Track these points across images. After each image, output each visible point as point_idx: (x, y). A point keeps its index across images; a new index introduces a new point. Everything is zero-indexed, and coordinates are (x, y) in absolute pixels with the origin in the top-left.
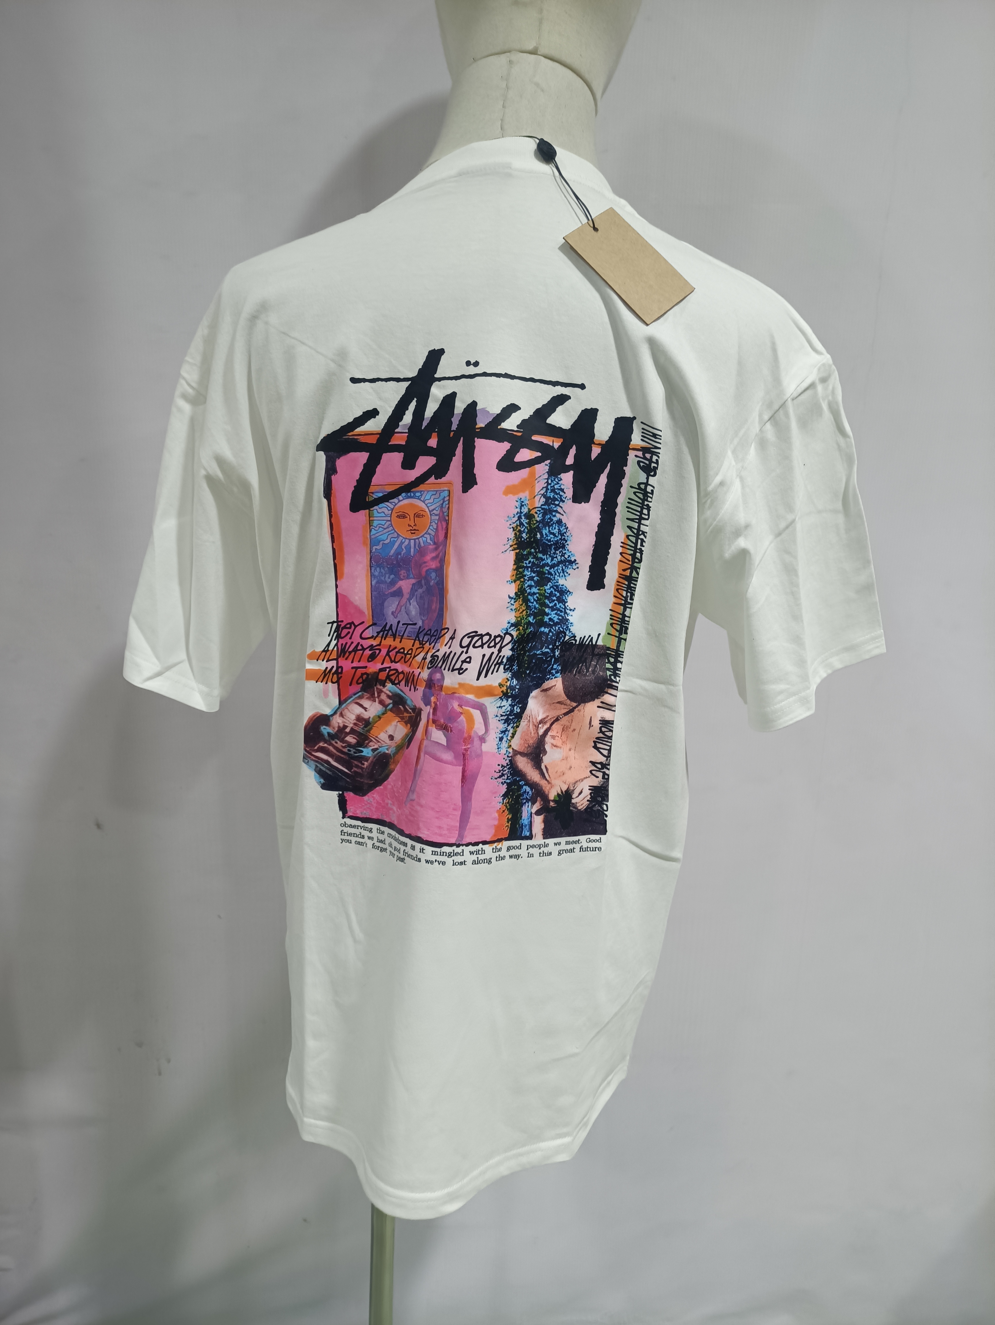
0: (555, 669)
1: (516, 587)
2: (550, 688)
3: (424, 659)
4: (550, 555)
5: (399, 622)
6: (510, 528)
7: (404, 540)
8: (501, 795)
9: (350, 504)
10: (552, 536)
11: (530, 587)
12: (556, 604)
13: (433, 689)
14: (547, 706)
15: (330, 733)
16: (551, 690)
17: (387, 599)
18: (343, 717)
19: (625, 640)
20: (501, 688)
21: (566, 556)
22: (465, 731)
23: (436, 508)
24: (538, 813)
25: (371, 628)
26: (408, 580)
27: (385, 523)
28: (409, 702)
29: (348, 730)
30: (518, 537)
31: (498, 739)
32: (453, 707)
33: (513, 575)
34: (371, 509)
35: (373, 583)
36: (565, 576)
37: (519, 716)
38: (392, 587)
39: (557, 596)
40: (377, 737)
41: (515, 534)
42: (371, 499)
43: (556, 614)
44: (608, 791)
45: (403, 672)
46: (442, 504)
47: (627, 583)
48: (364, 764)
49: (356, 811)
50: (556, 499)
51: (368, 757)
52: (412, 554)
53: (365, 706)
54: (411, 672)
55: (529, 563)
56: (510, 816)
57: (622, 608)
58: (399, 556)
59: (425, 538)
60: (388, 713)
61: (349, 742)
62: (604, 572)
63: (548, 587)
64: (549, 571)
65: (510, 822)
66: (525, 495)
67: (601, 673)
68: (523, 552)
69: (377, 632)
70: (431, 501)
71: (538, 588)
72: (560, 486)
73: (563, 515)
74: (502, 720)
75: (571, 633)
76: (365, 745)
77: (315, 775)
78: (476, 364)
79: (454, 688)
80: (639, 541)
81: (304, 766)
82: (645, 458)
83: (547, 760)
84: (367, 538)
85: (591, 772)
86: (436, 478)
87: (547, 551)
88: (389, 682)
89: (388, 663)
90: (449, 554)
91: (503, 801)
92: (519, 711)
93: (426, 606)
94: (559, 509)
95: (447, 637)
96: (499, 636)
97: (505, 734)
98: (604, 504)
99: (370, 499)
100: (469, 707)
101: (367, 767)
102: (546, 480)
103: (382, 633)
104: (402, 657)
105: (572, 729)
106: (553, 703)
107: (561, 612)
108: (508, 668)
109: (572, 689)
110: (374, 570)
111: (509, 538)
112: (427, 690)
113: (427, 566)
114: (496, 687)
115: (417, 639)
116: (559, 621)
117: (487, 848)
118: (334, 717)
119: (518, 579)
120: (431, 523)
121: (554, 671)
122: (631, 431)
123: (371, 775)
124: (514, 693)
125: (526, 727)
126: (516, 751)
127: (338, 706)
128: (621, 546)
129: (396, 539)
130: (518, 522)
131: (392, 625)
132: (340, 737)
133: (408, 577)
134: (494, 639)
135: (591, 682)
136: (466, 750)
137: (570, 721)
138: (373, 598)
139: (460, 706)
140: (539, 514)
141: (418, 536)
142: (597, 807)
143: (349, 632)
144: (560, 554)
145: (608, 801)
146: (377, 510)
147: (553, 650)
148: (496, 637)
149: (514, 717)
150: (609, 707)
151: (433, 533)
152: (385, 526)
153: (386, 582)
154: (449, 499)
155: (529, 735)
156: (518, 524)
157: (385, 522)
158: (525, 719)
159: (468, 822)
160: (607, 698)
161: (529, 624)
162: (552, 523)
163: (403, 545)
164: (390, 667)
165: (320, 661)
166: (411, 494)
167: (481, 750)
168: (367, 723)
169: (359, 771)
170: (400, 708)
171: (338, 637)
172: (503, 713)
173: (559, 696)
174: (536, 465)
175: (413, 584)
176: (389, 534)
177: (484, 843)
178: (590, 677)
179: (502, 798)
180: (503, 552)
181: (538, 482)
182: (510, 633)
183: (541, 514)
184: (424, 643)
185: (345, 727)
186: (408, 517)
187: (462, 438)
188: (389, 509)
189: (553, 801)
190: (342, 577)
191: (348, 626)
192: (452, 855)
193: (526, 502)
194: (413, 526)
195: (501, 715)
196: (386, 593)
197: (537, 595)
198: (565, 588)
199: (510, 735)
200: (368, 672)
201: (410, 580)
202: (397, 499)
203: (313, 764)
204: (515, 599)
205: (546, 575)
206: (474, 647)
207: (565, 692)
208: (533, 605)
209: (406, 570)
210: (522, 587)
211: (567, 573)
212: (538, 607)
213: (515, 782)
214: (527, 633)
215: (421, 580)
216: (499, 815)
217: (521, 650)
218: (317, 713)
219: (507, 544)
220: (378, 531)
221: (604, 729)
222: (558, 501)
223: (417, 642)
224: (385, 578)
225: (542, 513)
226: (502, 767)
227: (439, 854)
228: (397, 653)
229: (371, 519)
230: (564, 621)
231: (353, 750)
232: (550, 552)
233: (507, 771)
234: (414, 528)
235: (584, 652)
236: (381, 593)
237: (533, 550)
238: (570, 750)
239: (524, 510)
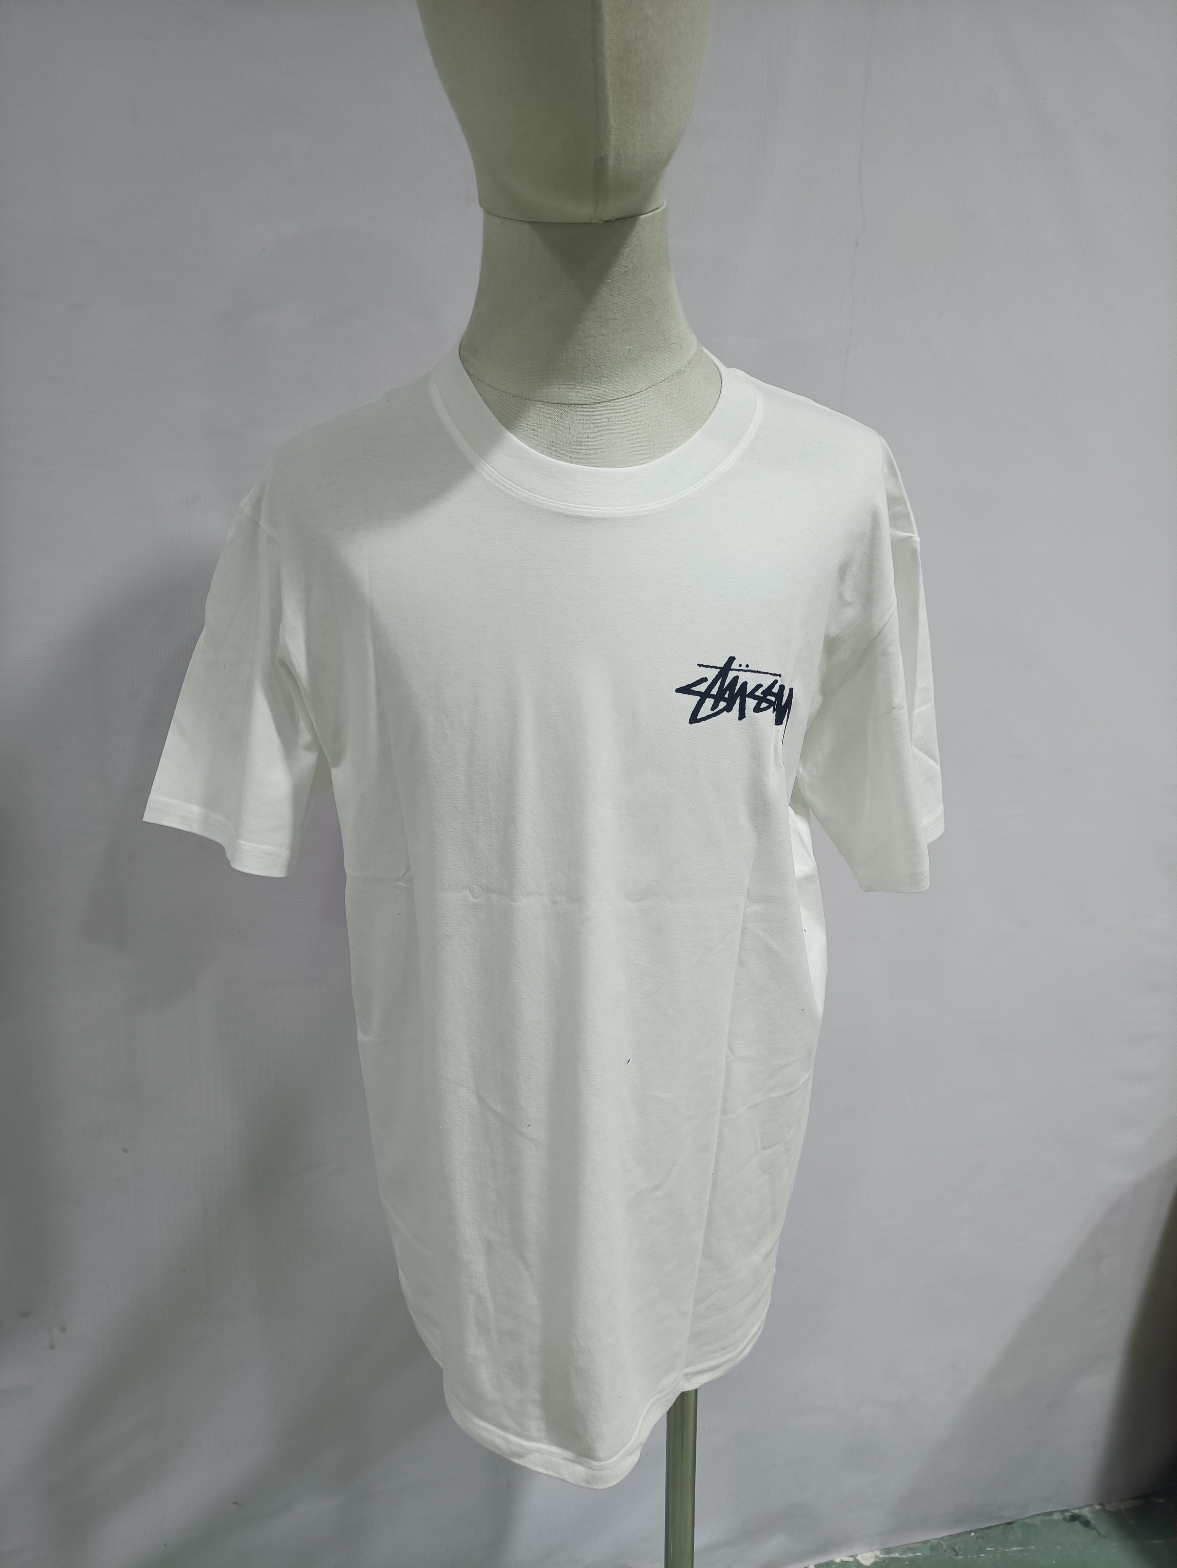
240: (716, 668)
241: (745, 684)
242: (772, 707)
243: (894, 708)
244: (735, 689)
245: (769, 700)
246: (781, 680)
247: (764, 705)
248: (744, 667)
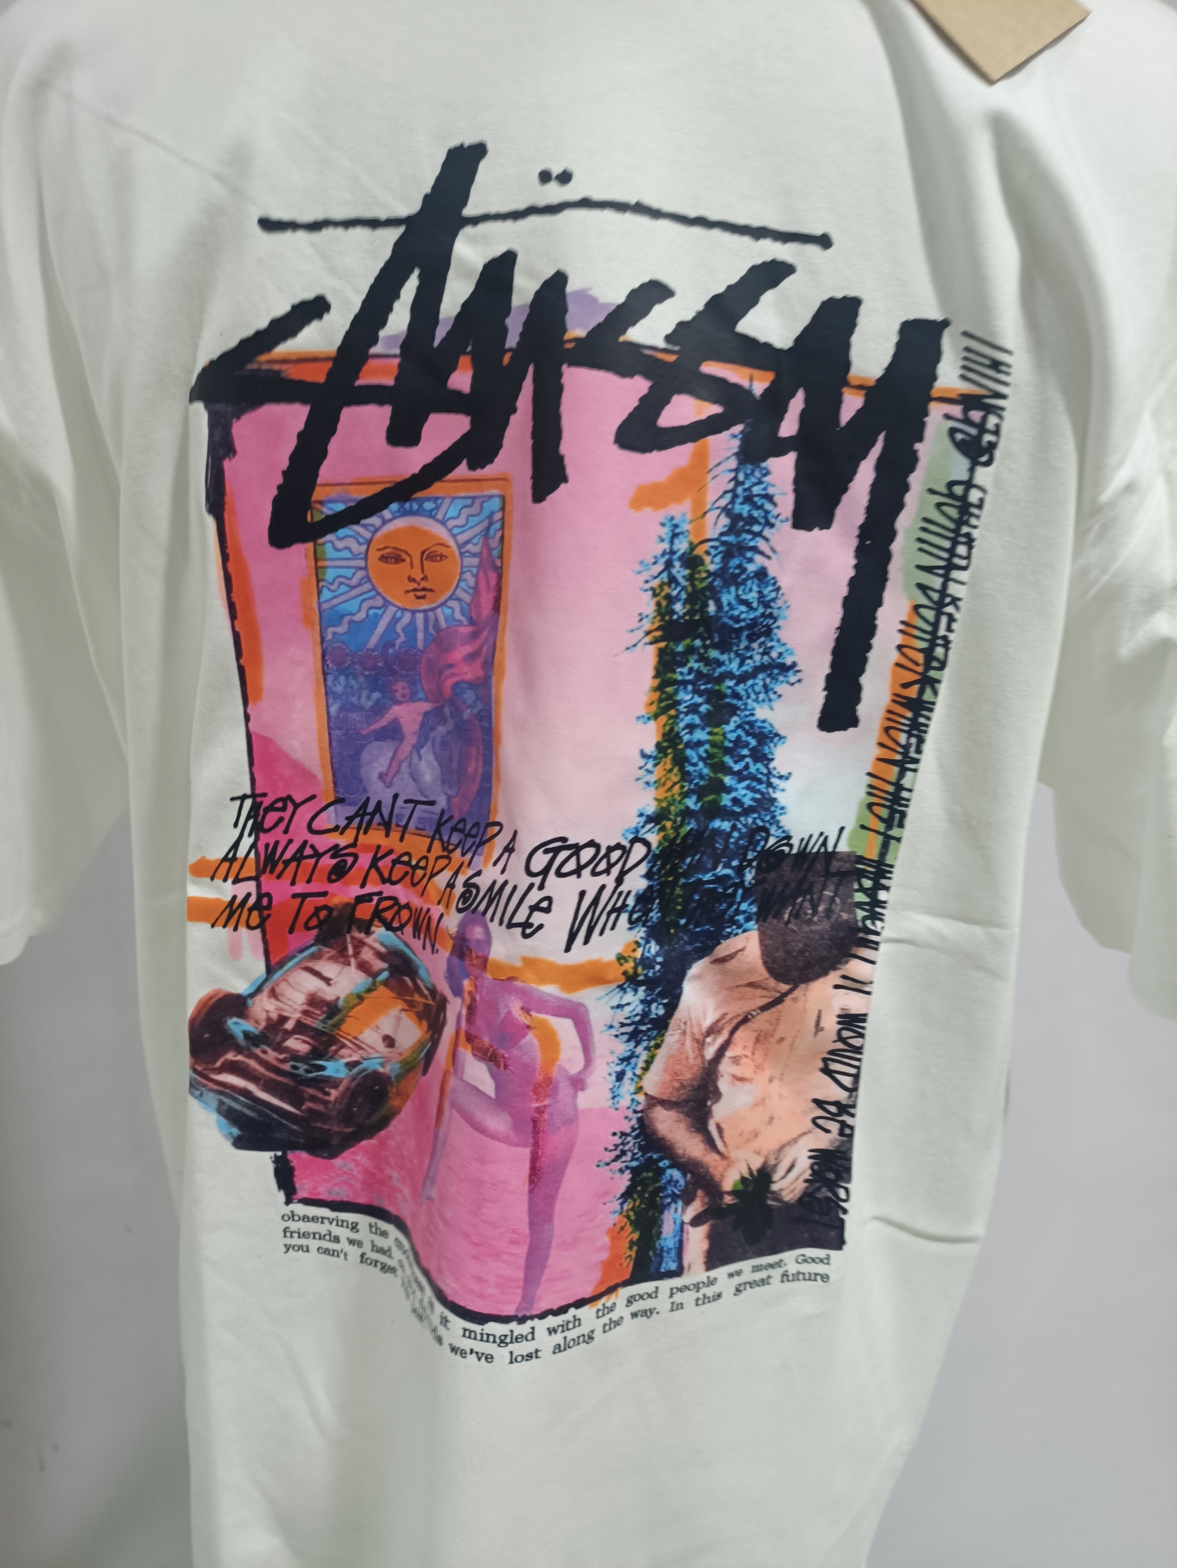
0: (744, 912)
1: (658, 730)
2: (731, 957)
3: (451, 885)
4: (737, 654)
5: (396, 796)
6: (646, 590)
7: (399, 614)
8: (618, 1196)
9: (271, 529)
10: (743, 608)
11: (691, 727)
12: (747, 764)
13: (468, 962)
14: (725, 993)
15: (250, 1032)
16: (733, 960)
17: (367, 744)
18: (278, 1000)
19: (898, 840)
20: (621, 965)
21: (774, 654)
22: (538, 1067)
23: (473, 538)
24: (696, 1221)
25: (332, 808)
26: (413, 704)
27: (354, 575)
28: (422, 972)
29: (289, 1025)
30: (664, 611)
31: (613, 1078)
32: (509, 1012)
33: (652, 703)
34: (320, 541)
35: (333, 710)
36: (770, 700)
37: (661, 1025)
38: (377, 718)
39: (751, 747)
40: (356, 1038)
41: (658, 604)
42: (318, 517)
43: (748, 788)
44: (849, 1160)
45: (407, 906)
46: (488, 528)
47: (909, 714)
48: (329, 1094)
49: (315, 1188)
50: (752, 520)
51: (337, 1078)
52: (420, 644)
53: (326, 974)
54: (425, 910)
55: (689, 673)
56: (636, 1236)
57: (896, 770)
58: (391, 651)
59: (450, 608)
60: (379, 989)
61: (294, 1050)
62: (858, 688)
63: (732, 726)
64: (733, 691)
65: (635, 1248)
66: (681, 510)
67: (845, 916)
68: (674, 647)
69: (347, 818)
70: (461, 521)
71: (708, 729)
72: (765, 489)
73: (769, 557)
74: (622, 1034)
75: (780, 830)
76: (330, 1054)
77: (218, 1121)
78: (565, 178)
79: (512, 968)
80: (944, 620)
81: (194, 1104)
82: (967, 421)
83: (720, 1112)
84: (312, 608)
85: (814, 1121)
86: (472, 467)
87: (731, 644)
88: (380, 924)
89: (376, 884)
90: (502, 649)
91: (622, 1208)
92: (661, 1012)
93: (455, 765)
94: (761, 544)
95: (501, 842)
96: (618, 846)
97: (629, 1064)
98: (865, 532)
99: (315, 516)
100: (546, 1013)
101: (336, 1099)
102: (732, 475)
103: (357, 820)
104: (406, 873)
105: (777, 1036)
106: (739, 986)
107: (760, 782)
108: (638, 919)
109: (780, 954)
110: (334, 680)
111: (644, 615)
112: (456, 960)
113: (454, 675)
114: (609, 964)
115: (437, 836)
116: (755, 804)
117: (586, 1313)
118: (258, 998)
119: (664, 711)
120: (462, 573)
121: (741, 918)
122: (937, 356)
123: (346, 1117)
124: (650, 974)
125: (677, 1046)
126: (653, 1098)
127: (265, 976)
128: (901, 631)
129: (380, 612)
130: (665, 575)
131: (379, 803)
132: (273, 1041)
133: (412, 698)
134: (607, 855)
135: (822, 938)
136: (540, 1111)
137: (774, 1022)
138: (334, 743)
139: (526, 1010)
140: (715, 556)
141: (433, 602)
142: (825, 1193)
143: (281, 819)
144: (761, 650)
145: (849, 1181)
146: (332, 542)
147: (740, 871)
148: (610, 849)
149: (649, 1026)
150: (859, 986)
151: (467, 598)
152: (354, 582)
153: (362, 708)
154: (503, 518)
155: (684, 1062)
156: (666, 580)
157: (353, 571)
158: (675, 1029)
159: (544, 1266)
160: (856, 968)
161: (687, 813)
162: (744, 576)
163: (399, 624)
164: (380, 893)
165: (218, 881)
166: (411, 506)
167: (575, 1107)
168: (332, 1009)
169: (319, 1107)
170: (405, 981)
171: (258, 829)
172: (626, 1018)
173: (752, 971)
174: (711, 439)
175: (426, 714)
176: (364, 600)
177: (580, 1303)
178: (821, 925)
179: (620, 1201)
180: (628, 649)
181: (714, 478)
182: (644, 839)
183: (720, 556)
184: (451, 847)
185: (283, 1019)
186: (408, 559)
187: (531, 369)
188: (361, 540)
189: (729, 1193)
190: (258, 696)
191: (280, 805)
192: (508, 1340)
193: (685, 527)
194: (418, 579)
195: (621, 1023)
196: (365, 733)
197: (707, 746)
198: (770, 729)
199: (641, 1064)
200: (329, 905)
201: (419, 704)
202: (379, 517)
203: (212, 1099)
204: (655, 758)
205: (727, 700)
206: (559, 874)
207: (765, 963)
208: (698, 768)
209: (407, 682)
210: (672, 729)
211: (775, 693)
212: (708, 775)
213: (649, 1165)
214: (682, 834)
215: (442, 707)
216: (613, 1239)
217: (667, 874)
218: (217, 992)
219: (638, 629)
220: (337, 593)
221: (845, 1034)
222: (760, 524)
223: (437, 844)
224: (359, 698)
225: (720, 553)
226: (620, 1138)
227: (479, 1337)
228: (395, 862)
229: (320, 564)
230: (766, 804)
231: (302, 1067)
232: (738, 646)
233: (631, 1144)
234: (424, 584)
235: (809, 869)
236: (351, 732)
237: (698, 643)
238: (771, 1080)
239: (680, 546)
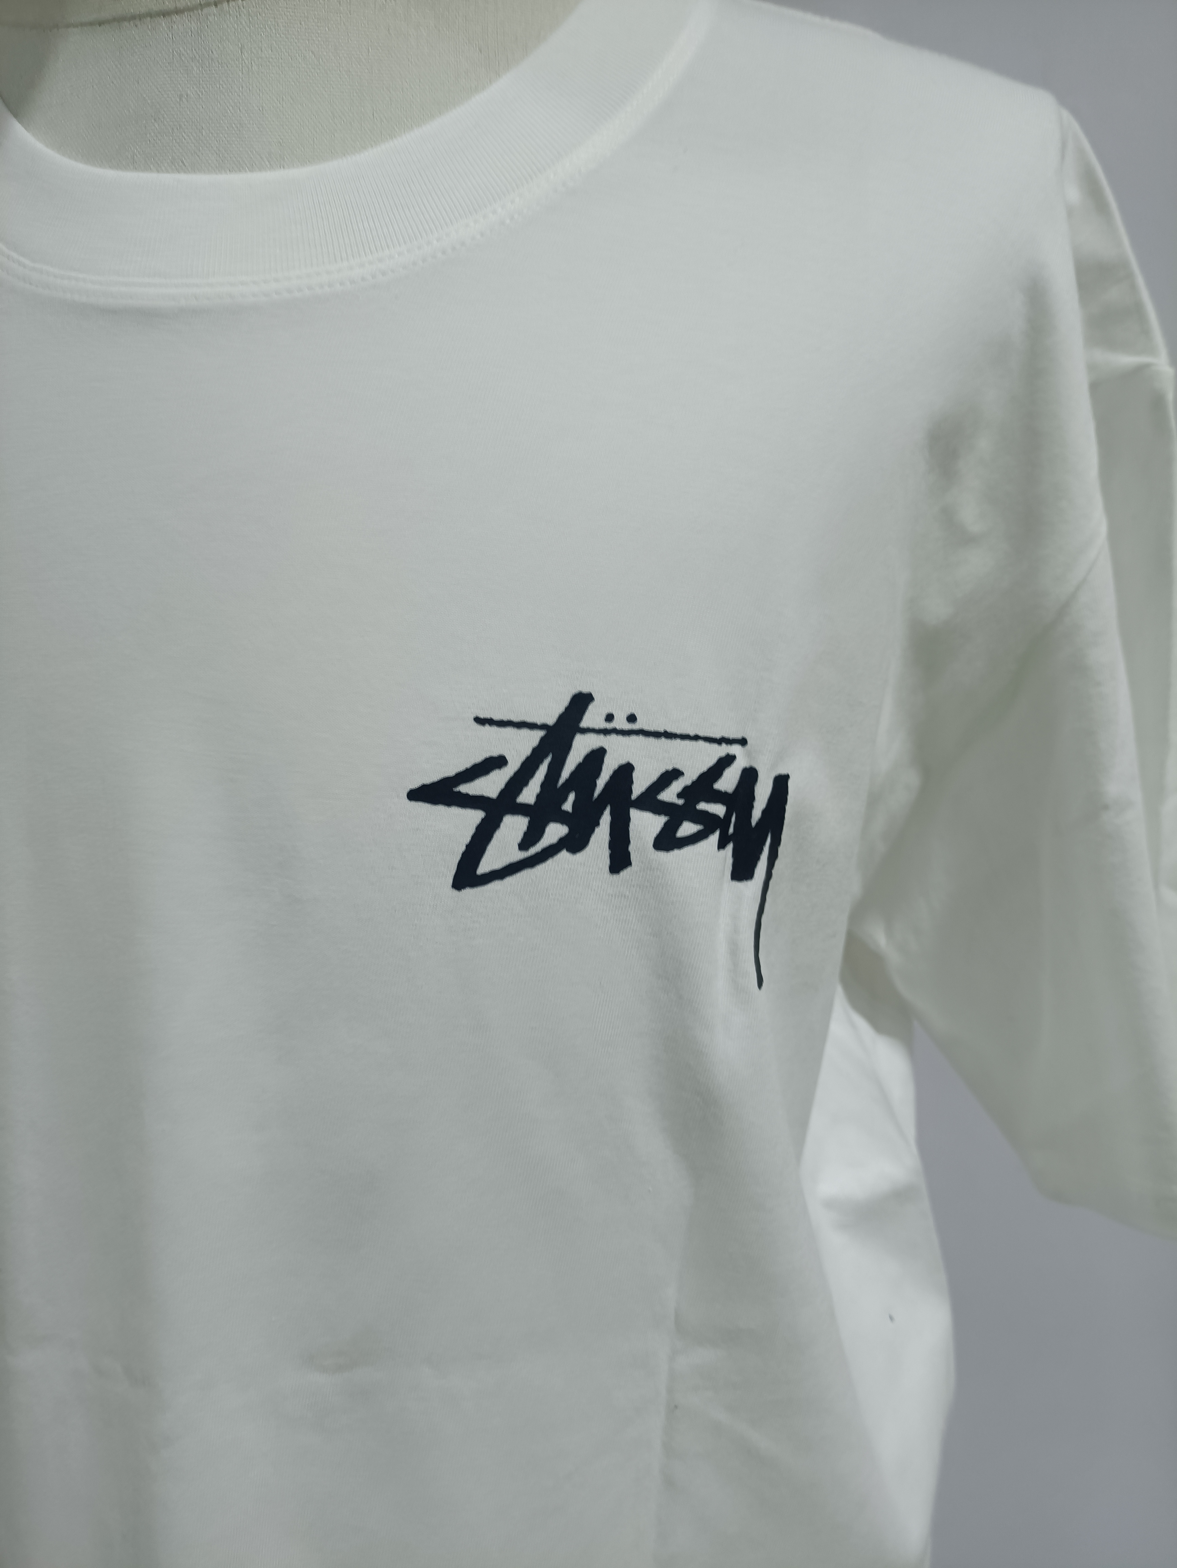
240: (532, 726)
241: (625, 772)
242: (717, 834)
243: (1106, 807)
244: (595, 785)
245: (705, 813)
246: (749, 755)
247: (687, 829)
248: (620, 723)
